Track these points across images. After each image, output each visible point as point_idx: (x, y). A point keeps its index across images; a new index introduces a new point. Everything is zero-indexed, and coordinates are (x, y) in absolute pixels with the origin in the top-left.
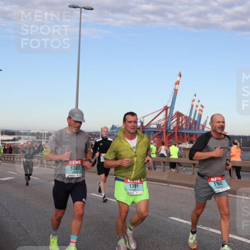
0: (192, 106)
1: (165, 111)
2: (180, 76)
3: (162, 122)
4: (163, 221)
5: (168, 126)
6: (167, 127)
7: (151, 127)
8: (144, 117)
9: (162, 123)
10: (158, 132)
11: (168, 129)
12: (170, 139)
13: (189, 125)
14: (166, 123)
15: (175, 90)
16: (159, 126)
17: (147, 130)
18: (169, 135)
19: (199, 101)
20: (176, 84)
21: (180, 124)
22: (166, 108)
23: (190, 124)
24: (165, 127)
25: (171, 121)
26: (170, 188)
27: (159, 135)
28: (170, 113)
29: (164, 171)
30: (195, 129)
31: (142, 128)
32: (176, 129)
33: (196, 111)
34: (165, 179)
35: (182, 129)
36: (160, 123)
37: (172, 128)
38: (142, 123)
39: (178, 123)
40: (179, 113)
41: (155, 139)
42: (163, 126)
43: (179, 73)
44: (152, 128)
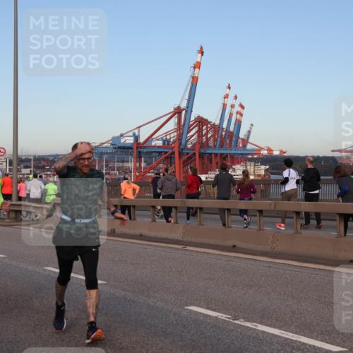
1: (177, 115)
2: (202, 53)
3: (172, 135)
4: (175, 314)
5: (183, 142)
6: (180, 144)
7: (153, 144)
8: (139, 127)
9: (173, 137)
10: (166, 153)
11: (182, 147)
12: (187, 165)
13: (219, 140)
14: (180, 137)
15: (193, 77)
16: (166, 142)
17: (145, 150)
18: (185, 157)
19: (236, 98)
21: (204, 138)
22: (178, 111)
23: (221, 137)
24: (177, 144)
25: (188, 133)
26: (187, 253)
27: (166, 158)
28: (185, 120)
29: (176, 223)
30: (230, 146)
31: (137, 148)
32: (198, 146)
33: (231, 115)
34: (178, 236)
35: (208, 146)
36: (168, 137)
37: (189, 146)
38: (137, 138)
39: (200, 136)
40: (202, 118)
41: (161, 165)
42: (174, 142)
43: (199, 49)
44: (155, 147)
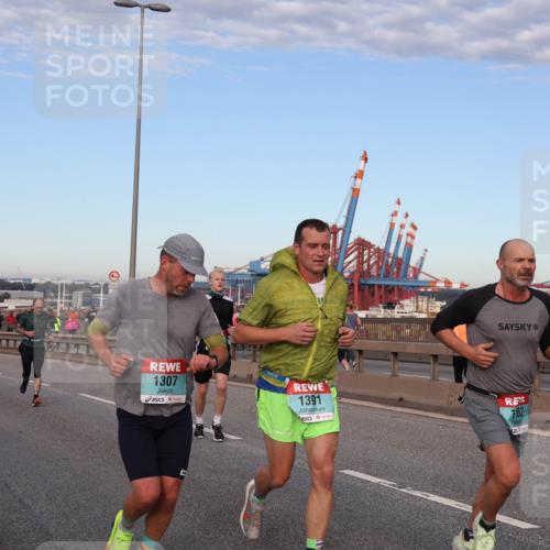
0: (392, 225)
5: (339, 269)
15: (354, 189)
19: (407, 216)
20: (356, 177)
21: (365, 265)
22: (333, 231)
23: (387, 265)
25: (345, 258)
28: (342, 242)
30: (398, 276)
32: (357, 275)
33: (400, 237)
35: (370, 276)
37: (346, 274)
39: (361, 263)
40: (363, 240)
43: (362, 154)
